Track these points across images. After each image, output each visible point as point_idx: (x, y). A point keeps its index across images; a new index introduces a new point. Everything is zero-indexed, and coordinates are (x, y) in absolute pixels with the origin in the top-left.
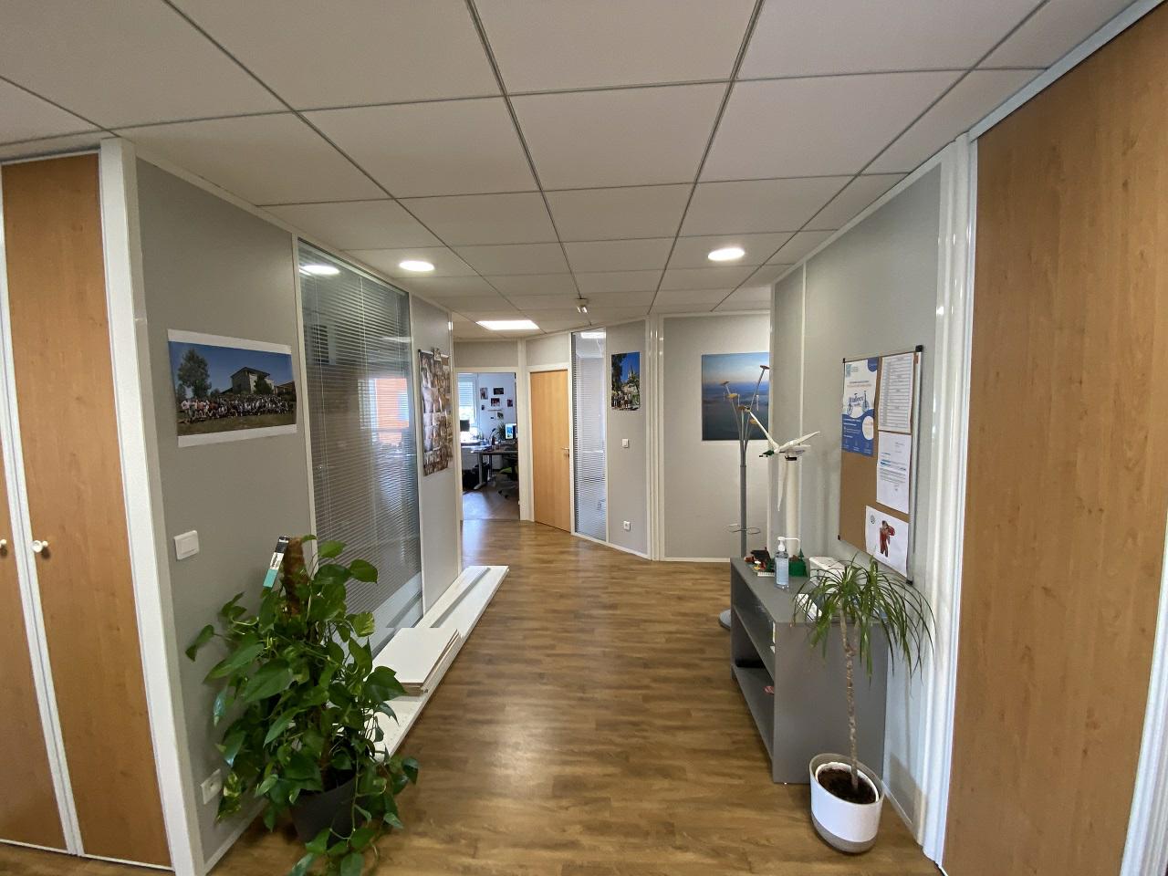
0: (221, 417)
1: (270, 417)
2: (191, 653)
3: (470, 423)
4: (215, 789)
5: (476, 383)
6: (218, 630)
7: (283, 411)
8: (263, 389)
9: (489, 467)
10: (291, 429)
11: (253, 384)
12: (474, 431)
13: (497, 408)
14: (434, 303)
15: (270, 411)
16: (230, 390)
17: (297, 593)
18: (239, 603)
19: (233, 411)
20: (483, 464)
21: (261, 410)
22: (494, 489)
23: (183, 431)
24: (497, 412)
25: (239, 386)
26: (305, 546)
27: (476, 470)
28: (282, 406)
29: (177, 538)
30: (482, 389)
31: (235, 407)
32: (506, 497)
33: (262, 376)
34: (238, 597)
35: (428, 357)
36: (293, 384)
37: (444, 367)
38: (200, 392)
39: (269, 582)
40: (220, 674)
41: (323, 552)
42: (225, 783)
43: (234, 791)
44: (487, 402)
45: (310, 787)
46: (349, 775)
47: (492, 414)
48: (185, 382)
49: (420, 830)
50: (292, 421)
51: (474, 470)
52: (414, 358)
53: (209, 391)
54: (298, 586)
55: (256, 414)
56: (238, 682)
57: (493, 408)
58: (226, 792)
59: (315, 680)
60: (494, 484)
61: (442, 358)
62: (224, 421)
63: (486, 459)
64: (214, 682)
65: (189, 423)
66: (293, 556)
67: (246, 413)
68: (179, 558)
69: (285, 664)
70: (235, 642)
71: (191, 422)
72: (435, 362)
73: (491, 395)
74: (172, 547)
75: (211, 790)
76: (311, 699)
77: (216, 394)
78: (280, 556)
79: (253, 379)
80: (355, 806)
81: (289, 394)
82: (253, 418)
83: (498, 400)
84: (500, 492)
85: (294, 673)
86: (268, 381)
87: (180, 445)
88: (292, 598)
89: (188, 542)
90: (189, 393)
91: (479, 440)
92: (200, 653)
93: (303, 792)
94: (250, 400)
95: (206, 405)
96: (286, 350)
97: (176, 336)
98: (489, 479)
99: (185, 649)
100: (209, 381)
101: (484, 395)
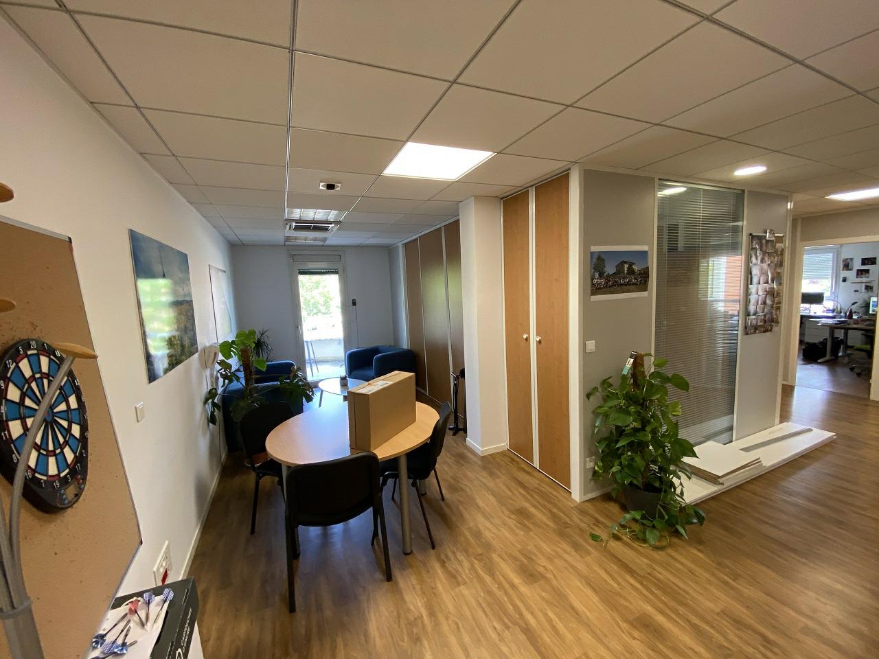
0: (610, 287)
1: (634, 287)
2: (588, 396)
3: (825, 295)
4: (592, 464)
5: (838, 254)
6: (600, 389)
7: (640, 283)
8: (631, 271)
9: (843, 342)
10: (645, 294)
11: (626, 269)
12: (828, 304)
13: (864, 280)
14: (772, 191)
15: (633, 284)
16: (614, 273)
17: (638, 382)
18: (610, 381)
19: (615, 284)
20: (833, 338)
21: (629, 284)
22: (844, 365)
23: (593, 293)
24: (864, 284)
25: (619, 271)
26: (646, 358)
27: (824, 343)
28: (640, 280)
29: (587, 343)
30: (845, 260)
31: (616, 282)
32: (859, 375)
33: (631, 265)
34: (609, 378)
35: (760, 238)
36: (648, 268)
37: (778, 245)
38: (601, 275)
39: (625, 372)
40: (599, 411)
41: (656, 363)
42: (596, 464)
43: (600, 470)
44: (851, 275)
45: (635, 482)
46: (658, 490)
47: (857, 287)
48: (596, 270)
49: (700, 548)
50: (645, 289)
51: (821, 343)
52: (745, 238)
53: (605, 274)
54: (639, 378)
55: (626, 285)
56: (606, 416)
57: (859, 280)
58: (596, 468)
59: (643, 429)
60: (847, 359)
61: (776, 237)
62: (612, 289)
63: (840, 334)
64: (596, 414)
65: (596, 289)
66: (638, 361)
67: (621, 285)
68: (587, 351)
69: (628, 413)
70: (606, 398)
71: (597, 289)
72: (768, 241)
73: (857, 265)
74: (585, 345)
75: (590, 465)
76: (640, 436)
77: (608, 276)
78: (632, 360)
79: (626, 266)
80: (659, 506)
81: (645, 274)
82: (625, 287)
83: (867, 271)
84: (852, 369)
85: (633, 421)
86: (634, 267)
87: (592, 300)
88: (636, 384)
89: (591, 345)
90: (597, 275)
91: (835, 314)
92: (592, 398)
93: (631, 484)
94: (624, 278)
95: (603, 281)
96: (645, 248)
97: (595, 249)
98: (840, 354)
99: (586, 393)
100: (605, 269)
101: (847, 266)
